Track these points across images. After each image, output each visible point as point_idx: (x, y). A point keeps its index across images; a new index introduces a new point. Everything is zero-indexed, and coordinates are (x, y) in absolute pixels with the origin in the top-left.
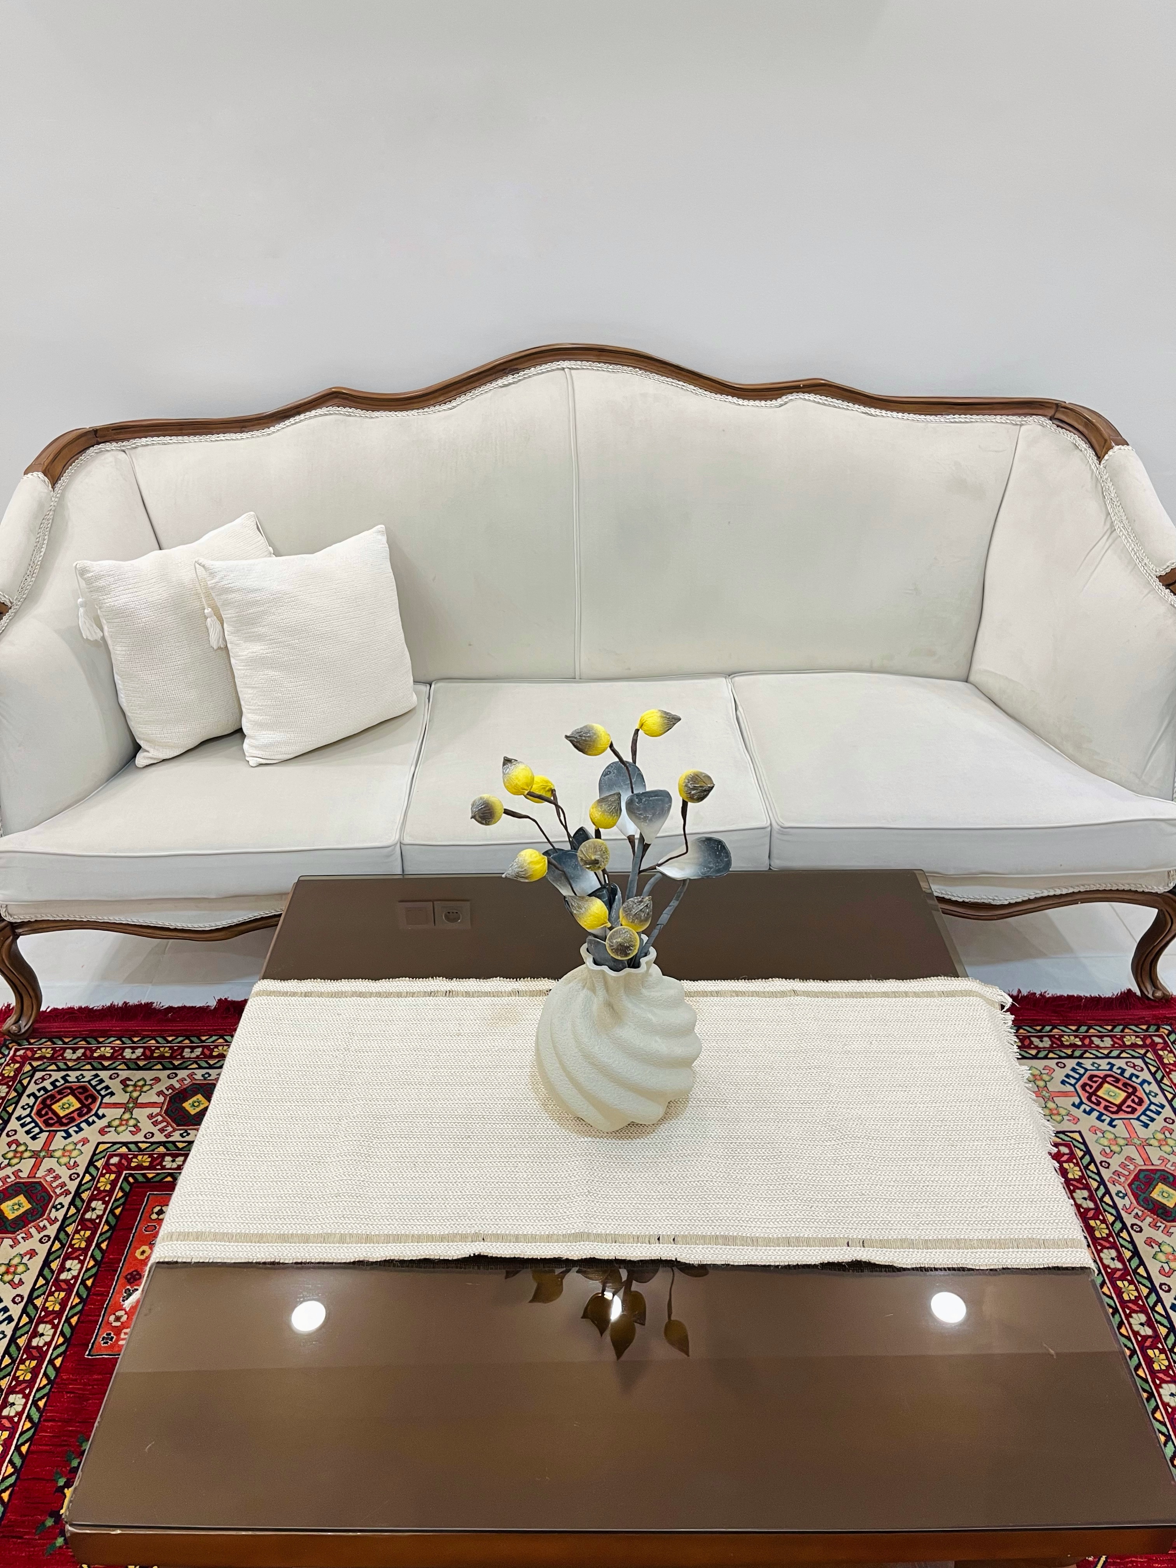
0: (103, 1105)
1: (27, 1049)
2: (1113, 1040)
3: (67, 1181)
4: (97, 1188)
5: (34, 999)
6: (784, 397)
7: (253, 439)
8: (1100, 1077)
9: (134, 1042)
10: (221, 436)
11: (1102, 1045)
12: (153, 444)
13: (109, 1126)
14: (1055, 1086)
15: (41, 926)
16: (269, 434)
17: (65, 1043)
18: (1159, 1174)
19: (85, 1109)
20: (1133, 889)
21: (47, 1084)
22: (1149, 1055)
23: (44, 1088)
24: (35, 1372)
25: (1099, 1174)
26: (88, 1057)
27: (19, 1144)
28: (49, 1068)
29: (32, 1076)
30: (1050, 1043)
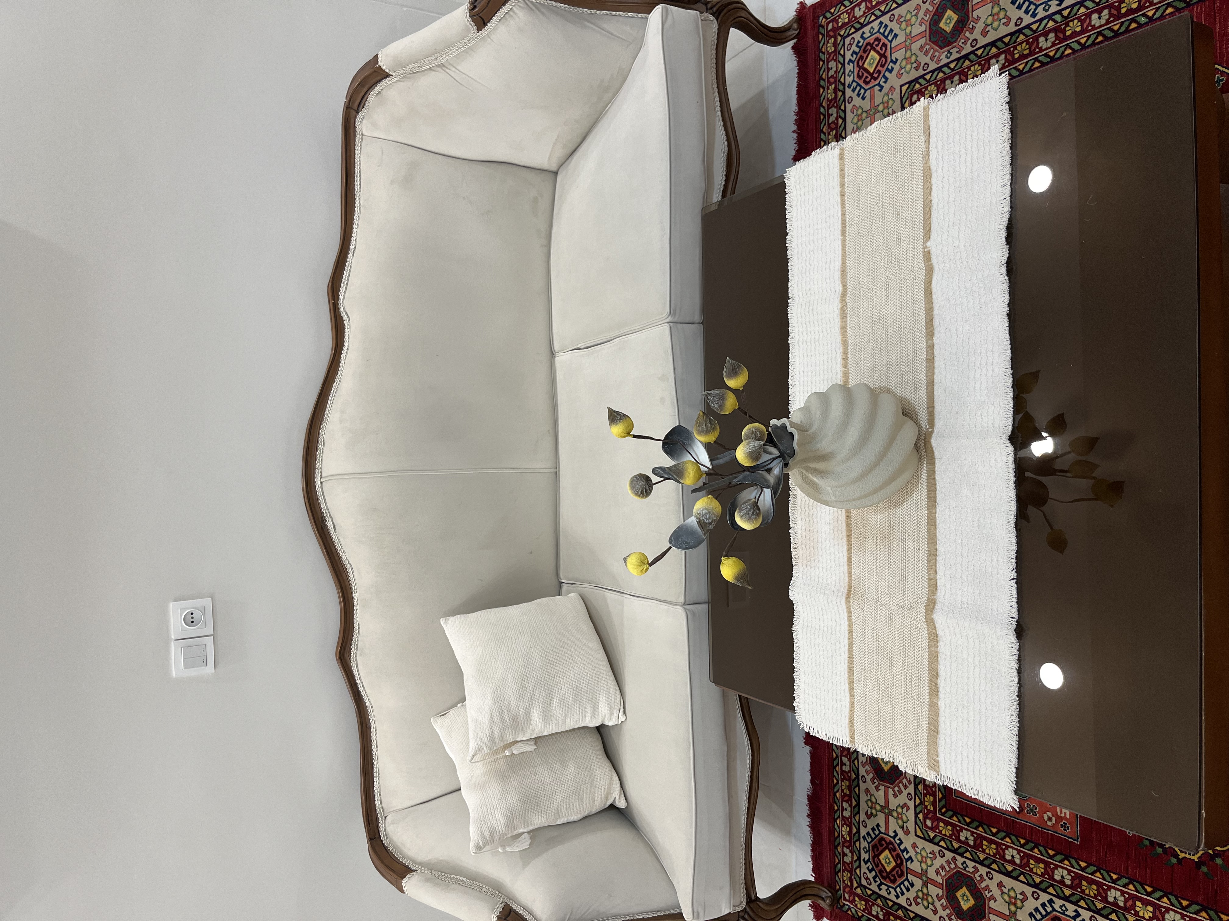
0: (887, 833)
1: (844, 891)
2: (831, 61)
3: (945, 859)
4: (951, 836)
5: (806, 886)
6: (342, 315)
7: (376, 719)
8: (859, 71)
9: (838, 809)
10: (373, 743)
11: (834, 69)
12: (380, 795)
13: (902, 827)
14: (866, 104)
15: (749, 880)
16: (372, 707)
17: (839, 862)
18: (932, 27)
19: (891, 846)
20: (715, 47)
21: (871, 876)
22: (842, 33)
23: (874, 878)
24: (1091, 882)
25: (933, 71)
26: (850, 844)
27: (917, 897)
28: (859, 874)
29: (865, 887)
30: (833, 108)
